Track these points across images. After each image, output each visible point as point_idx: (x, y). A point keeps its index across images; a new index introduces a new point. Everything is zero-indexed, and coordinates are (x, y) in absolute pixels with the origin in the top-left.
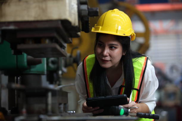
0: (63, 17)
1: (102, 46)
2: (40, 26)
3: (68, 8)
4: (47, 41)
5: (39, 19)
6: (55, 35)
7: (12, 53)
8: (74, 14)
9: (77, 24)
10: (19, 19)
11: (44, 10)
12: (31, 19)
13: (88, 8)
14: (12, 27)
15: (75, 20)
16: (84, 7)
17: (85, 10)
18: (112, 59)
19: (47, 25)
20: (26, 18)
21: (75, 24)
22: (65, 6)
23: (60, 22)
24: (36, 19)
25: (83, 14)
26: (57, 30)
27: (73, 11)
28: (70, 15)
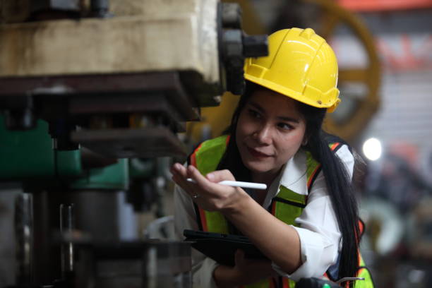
0: (185, 64)
1: (258, 116)
2: (126, 85)
3: (195, 41)
4: (144, 122)
5: (126, 68)
6: (163, 106)
7: (53, 147)
8: (210, 53)
9: (216, 78)
10: (76, 68)
11: (137, 48)
12: (106, 68)
13: (243, 37)
14: (58, 89)
15: (212, 66)
16: (234, 36)
17: (235, 43)
18: (277, 154)
19: (144, 84)
20: (94, 67)
21: (210, 78)
22: (190, 36)
23: (176, 77)
24: (118, 69)
25: (230, 53)
26: (169, 94)
27: (206, 47)
28: (201, 57)
